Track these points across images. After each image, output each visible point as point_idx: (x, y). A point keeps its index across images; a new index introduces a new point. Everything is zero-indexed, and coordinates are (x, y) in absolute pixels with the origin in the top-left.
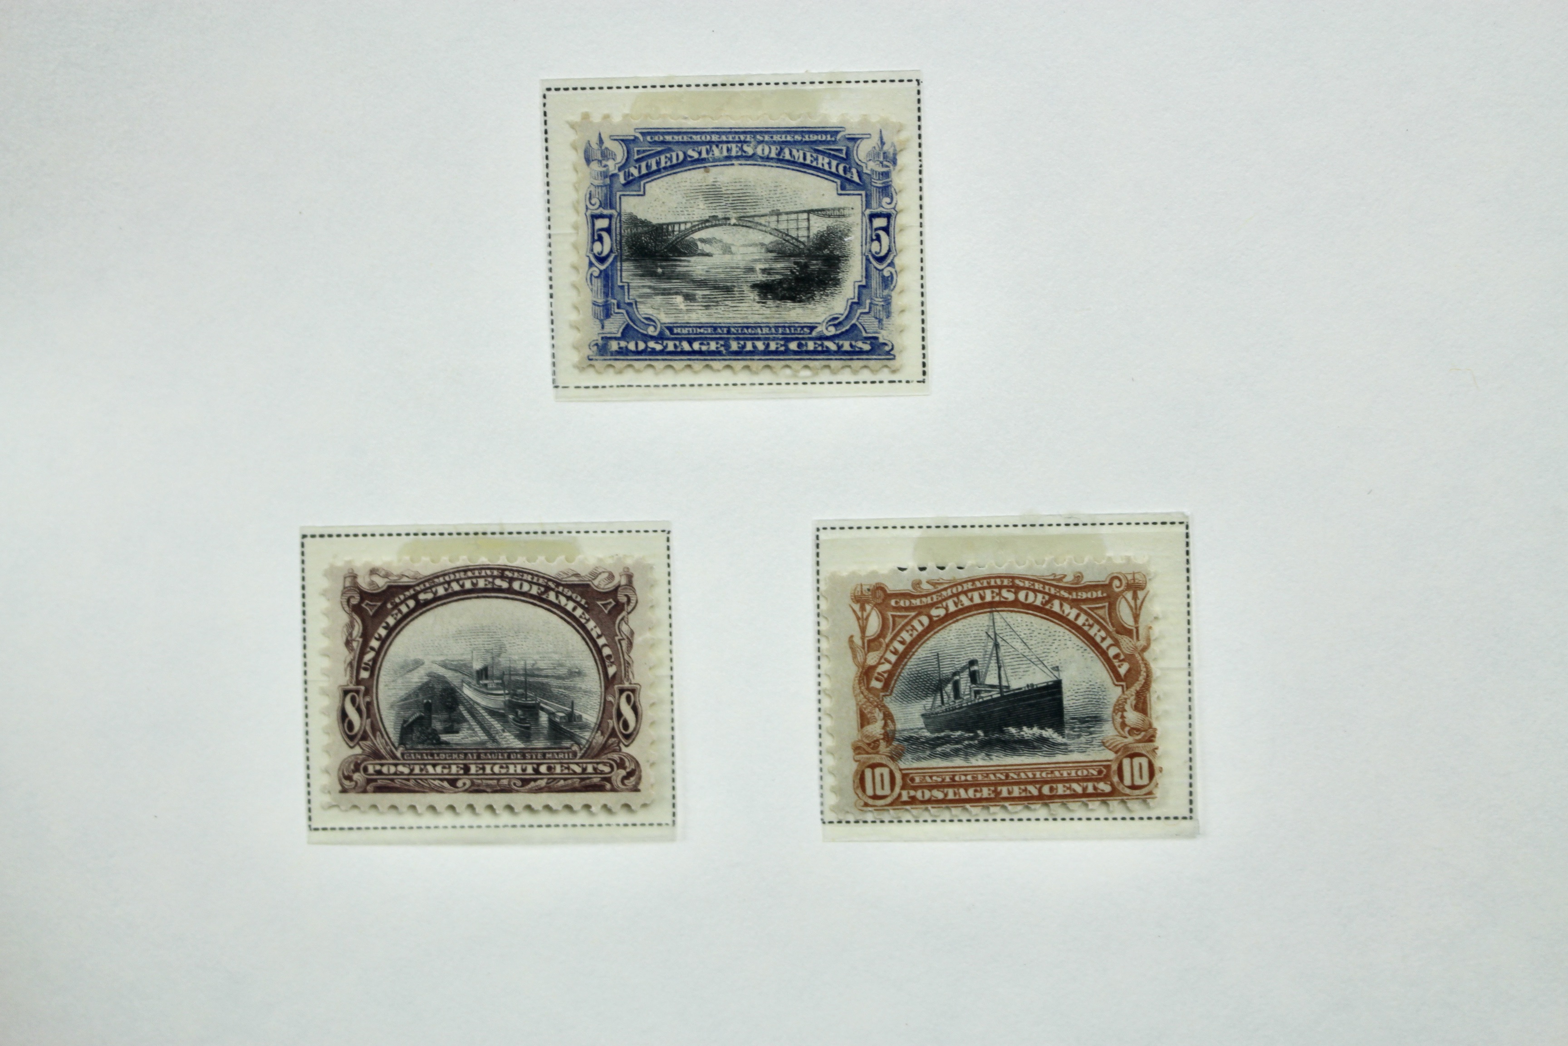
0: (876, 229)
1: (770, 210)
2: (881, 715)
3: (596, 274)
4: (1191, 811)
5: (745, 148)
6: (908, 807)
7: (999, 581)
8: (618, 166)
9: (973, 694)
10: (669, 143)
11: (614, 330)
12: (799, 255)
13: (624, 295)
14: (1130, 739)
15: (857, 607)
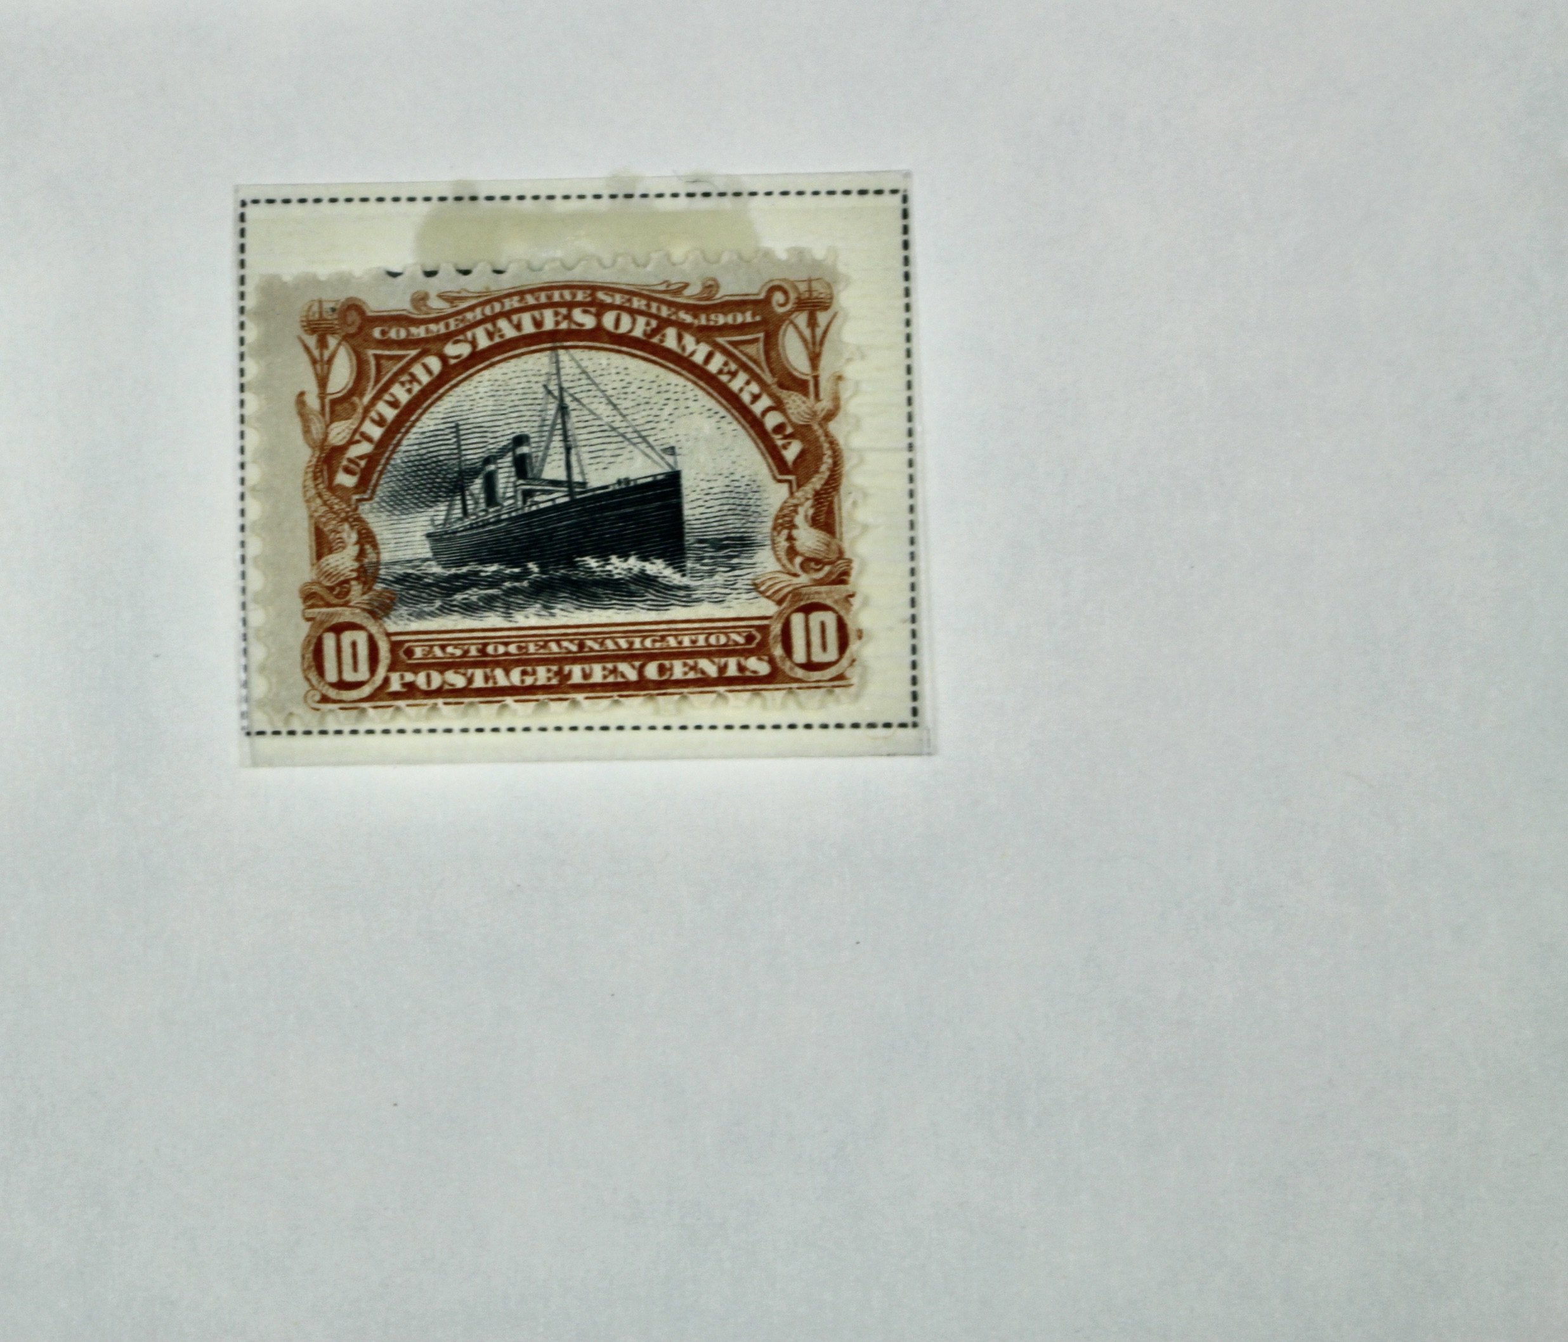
2: (354, 537)
4: (915, 712)
6: (401, 703)
7: (567, 295)
9: (520, 497)
14: (804, 579)
15: (312, 341)
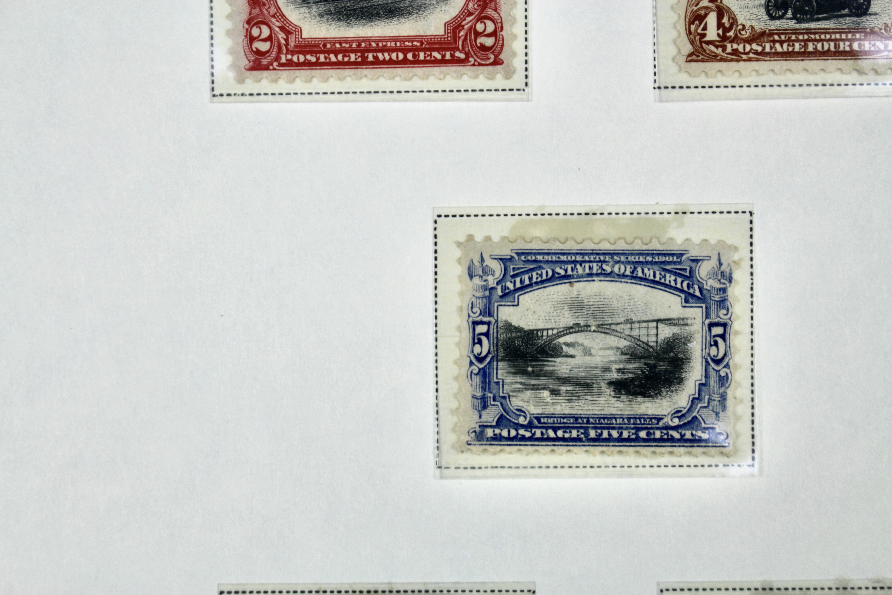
0: (715, 336)
1: (625, 319)
3: (476, 371)
5: (605, 266)
8: (496, 281)
10: (540, 261)
11: (490, 420)
12: (648, 357)
13: (499, 389)
